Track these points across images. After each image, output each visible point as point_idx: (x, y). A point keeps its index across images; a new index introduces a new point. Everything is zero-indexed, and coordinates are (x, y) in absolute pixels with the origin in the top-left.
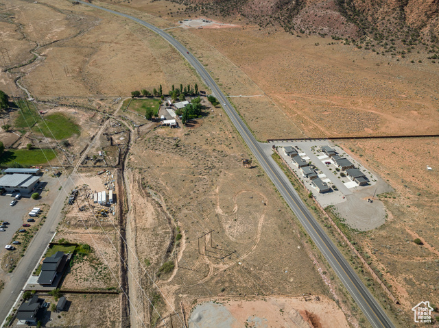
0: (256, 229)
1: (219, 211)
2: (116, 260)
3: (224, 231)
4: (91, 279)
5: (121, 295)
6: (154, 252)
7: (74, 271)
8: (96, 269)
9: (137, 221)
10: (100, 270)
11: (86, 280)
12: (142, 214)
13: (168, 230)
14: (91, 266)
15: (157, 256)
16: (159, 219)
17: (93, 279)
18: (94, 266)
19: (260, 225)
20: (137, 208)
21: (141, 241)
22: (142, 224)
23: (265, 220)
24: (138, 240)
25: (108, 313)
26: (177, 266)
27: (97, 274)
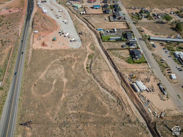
0: (48, 70)
1: (65, 80)
2: (113, 59)
3: (65, 70)
5: (106, 49)
6: (98, 61)
7: (128, 55)
9: (112, 75)
11: (121, 53)
12: (111, 79)
13: (94, 70)
15: (96, 60)
16: (100, 76)
18: (121, 56)
19: (45, 72)
20: (115, 82)
21: (105, 66)
22: (109, 74)
23: (40, 75)
24: (107, 66)
26: (87, 57)
27: (118, 54)
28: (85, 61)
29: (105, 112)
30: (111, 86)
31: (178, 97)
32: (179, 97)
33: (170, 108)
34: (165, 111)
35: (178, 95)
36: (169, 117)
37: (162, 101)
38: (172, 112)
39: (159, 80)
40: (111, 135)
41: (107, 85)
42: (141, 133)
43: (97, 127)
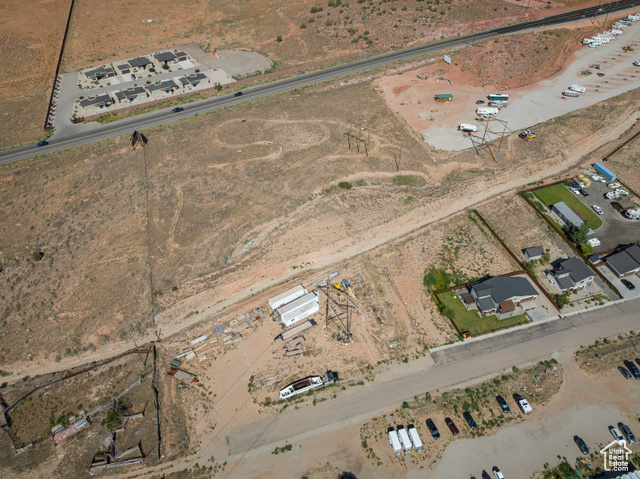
0: (299, 123)
1: (273, 156)
3: (314, 147)
4: (476, 247)
6: (388, 199)
7: (481, 272)
8: (457, 249)
10: (456, 244)
11: (482, 251)
12: (314, 239)
14: (457, 257)
15: (392, 194)
16: (318, 214)
17: (475, 244)
18: (456, 254)
19: (290, 122)
21: (374, 219)
22: (337, 231)
23: (277, 118)
25: (503, 211)
26: (397, 173)
27: (464, 244)
28: (371, 174)
29: (182, 240)
30: (281, 243)
31: (282, 444)
32: (283, 450)
33: (216, 407)
34: (201, 385)
35: (289, 448)
36: (178, 396)
37: (246, 380)
38: (201, 408)
39: (366, 382)
40: (118, 258)
41: (284, 234)
42: (120, 316)
43: (139, 232)
